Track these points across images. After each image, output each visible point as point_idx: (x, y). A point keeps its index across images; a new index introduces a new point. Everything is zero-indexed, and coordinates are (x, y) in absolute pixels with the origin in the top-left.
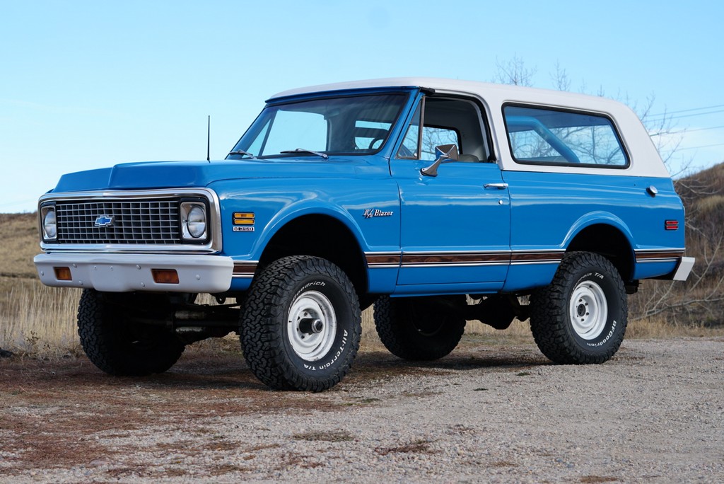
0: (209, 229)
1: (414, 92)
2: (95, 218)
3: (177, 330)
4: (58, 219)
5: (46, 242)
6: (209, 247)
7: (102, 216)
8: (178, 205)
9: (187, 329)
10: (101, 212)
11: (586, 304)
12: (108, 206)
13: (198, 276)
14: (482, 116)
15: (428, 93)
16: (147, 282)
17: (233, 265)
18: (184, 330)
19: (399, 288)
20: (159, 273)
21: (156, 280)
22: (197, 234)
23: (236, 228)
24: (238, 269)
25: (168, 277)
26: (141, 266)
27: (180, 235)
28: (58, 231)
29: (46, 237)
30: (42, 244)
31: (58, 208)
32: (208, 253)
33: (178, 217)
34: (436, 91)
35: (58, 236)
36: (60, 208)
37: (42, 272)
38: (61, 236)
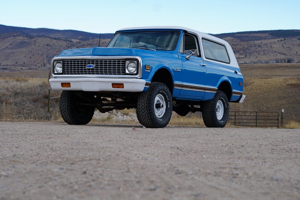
0: (137, 70)
1: (182, 32)
2: (86, 65)
3: (103, 107)
4: (63, 66)
5: (55, 74)
6: (137, 76)
7: (89, 65)
8: (125, 62)
9: (107, 107)
10: (89, 63)
11: (218, 108)
12: (93, 61)
13: (133, 86)
14: (197, 42)
15: (185, 32)
16: (109, 88)
17: (145, 83)
18: (106, 107)
19: (180, 96)
20: (114, 85)
21: (113, 87)
22: (132, 72)
23: (146, 70)
24: (146, 84)
25: (118, 86)
26: (108, 82)
27: (125, 72)
28: (63, 70)
29: (56, 72)
30: (53, 74)
31: (63, 62)
32: (136, 78)
33: (125, 66)
34: (188, 32)
35: (63, 72)
36: (65, 62)
37: (54, 85)
38: (65, 72)
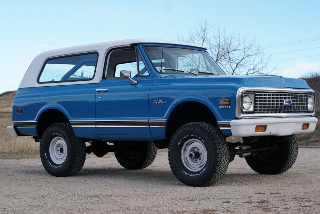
5: (243, 113)
6: (313, 114)
7: (287, 100)
8: (307, 96)
27: (307, 109)
28: (255, 107)
29: (244, 110)
33: (307, 101)
35: (255, 110)
36: (257, 95)
37: (247, 129)
38: (257, 110)
